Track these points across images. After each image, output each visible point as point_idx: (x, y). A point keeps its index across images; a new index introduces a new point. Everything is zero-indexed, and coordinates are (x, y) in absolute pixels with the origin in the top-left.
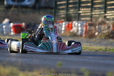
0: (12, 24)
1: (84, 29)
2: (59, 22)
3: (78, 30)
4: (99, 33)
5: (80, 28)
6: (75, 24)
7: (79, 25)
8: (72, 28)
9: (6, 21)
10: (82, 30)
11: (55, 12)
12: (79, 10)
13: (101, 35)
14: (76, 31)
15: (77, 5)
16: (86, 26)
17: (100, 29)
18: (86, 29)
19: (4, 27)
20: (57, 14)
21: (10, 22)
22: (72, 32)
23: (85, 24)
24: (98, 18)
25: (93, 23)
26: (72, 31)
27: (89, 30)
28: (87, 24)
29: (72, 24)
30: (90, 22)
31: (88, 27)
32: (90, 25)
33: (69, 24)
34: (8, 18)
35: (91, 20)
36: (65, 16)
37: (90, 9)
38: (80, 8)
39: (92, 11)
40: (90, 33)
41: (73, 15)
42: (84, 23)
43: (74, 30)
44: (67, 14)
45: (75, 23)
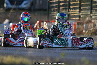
0: (11, 24)
2: (52, 22)
4: (86, 30)
9: (7, 21)
11: (48, 14)
13: (88, 32)
15: (67, 7)
16: (75, 25)
17: (86, 27)
18: (75, 28)
19: (5, 26)
20: (50, 15)
21: (10, 23)
24: (85, 18)
25: (80, 22)
27: (78, 28)
28: (76, 23)
30: (78, 22)
31: (77, 26)
32: (79, 24)
34: (8, 18)
35: (79, 20)
37: (78, 10)
38: (70, 10)
39: (80, 12)
40: (78, 31)
42: (73, 22)
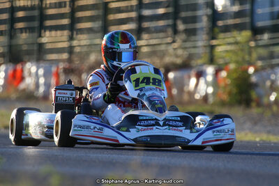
1: (53, 81)
3: (37, 85)
5: (42, 81)
6: (30, 69)
7: (41, 72)
8: (22, 79)
10: (48, 85)
12: (40, 36)
14: (32, 87)
22: (24, 90)
23: (54, 69)
26: (22, 86)
29: (22, 71)
33: (15, 71)
36: (6, 50)
41: (25, 48)
43: (28, 85)
44: (10, 47)
45: (31, 67)
